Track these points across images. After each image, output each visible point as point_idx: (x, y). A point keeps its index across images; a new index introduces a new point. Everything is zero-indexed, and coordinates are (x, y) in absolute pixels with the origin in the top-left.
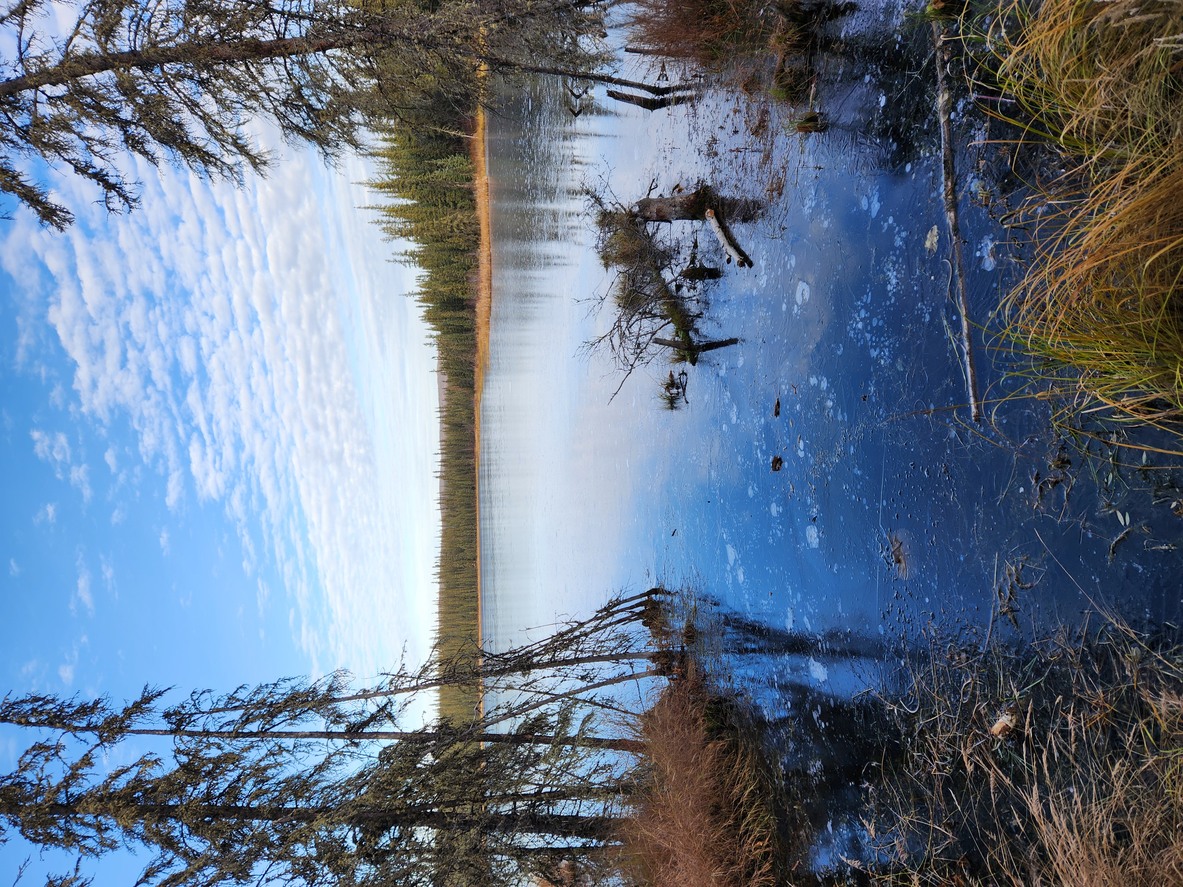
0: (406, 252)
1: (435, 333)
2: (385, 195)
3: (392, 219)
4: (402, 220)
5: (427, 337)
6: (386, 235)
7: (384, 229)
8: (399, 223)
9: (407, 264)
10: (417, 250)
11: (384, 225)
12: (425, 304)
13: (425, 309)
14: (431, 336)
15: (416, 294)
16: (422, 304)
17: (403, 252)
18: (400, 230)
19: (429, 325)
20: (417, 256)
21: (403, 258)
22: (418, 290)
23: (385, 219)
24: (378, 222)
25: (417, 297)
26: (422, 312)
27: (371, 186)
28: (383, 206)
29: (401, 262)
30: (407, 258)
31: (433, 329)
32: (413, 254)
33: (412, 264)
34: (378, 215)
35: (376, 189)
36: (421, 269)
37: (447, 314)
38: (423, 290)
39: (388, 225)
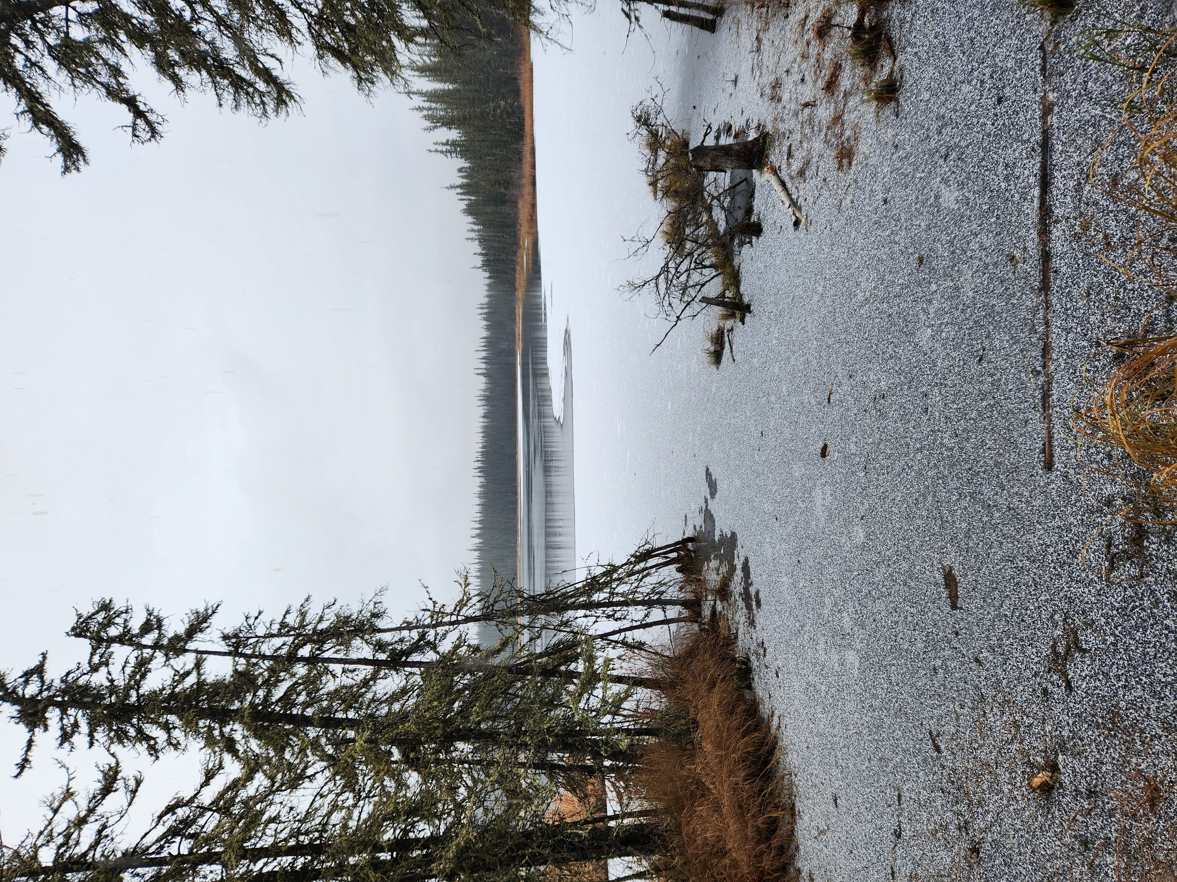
0: (448, 141)
1: (476, 228)
2: (427, 79)
3: (434, 105)
4: (444, 106)
5: (468, 230)
6: (428, 124)
7: (425, 117)
8: (441, 111)
9: (449, 155)
10: (458, 139)
11: (425, 112)
12: (467, 197)
13: (466, 202)
14: (473, 230)
15: (457, 187)
16: (463, 197)
17: (444, 141)
18: (442, 118)
19: (470, 219)
20: (459, 146)
21: (444, 148)
22: (459, 181)
23: (427, 105)
24: (420, 109)
25: (459, 190)
26: (463, 205)
27: (412, 70)
28: (424, 91)
29: (442, 152)
30: (448, 147)
31: (474, 223)
32: (454, 144)
33: (454, 155)
34: (418, 101)
35: (417, 73)
36: (463, 160)
37: (488, 209)
38: (465, 181)
39: (430, 113)
